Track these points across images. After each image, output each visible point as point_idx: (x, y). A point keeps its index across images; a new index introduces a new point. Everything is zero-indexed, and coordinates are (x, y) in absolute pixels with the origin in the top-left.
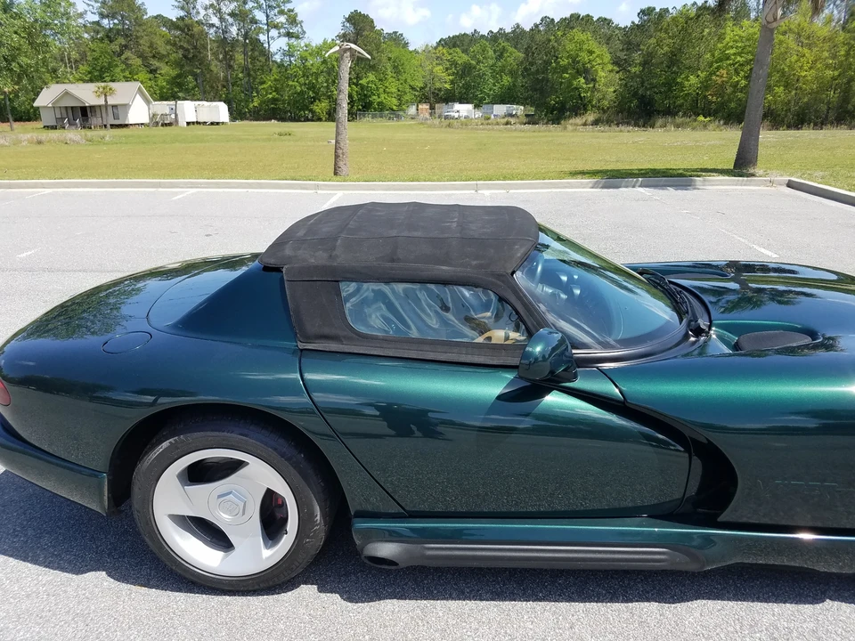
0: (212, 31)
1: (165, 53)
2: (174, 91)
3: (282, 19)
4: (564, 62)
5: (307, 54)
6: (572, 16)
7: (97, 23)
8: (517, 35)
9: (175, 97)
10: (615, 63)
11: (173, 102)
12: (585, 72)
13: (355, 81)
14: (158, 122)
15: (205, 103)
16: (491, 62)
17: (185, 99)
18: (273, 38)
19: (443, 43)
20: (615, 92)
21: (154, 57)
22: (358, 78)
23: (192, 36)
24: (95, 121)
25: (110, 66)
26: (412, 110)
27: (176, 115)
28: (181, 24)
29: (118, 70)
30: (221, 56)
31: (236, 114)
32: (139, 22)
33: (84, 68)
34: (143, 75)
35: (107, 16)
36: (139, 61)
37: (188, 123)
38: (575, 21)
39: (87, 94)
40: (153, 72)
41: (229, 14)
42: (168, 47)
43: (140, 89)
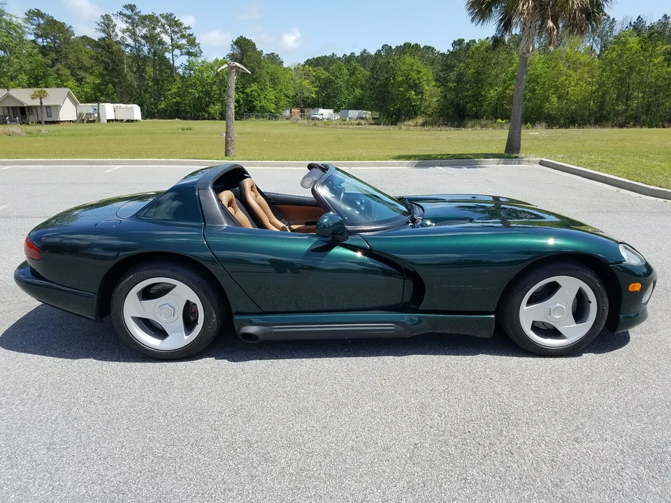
0: (128, 50)
1: (89, 66)
2: (96, 96)
3: (184, 41)
4: (400, 79)
5: (203, 68)
6: (405, 44)
7: (34, 41)
8: (364, 58)
9: (97, 100)
10: (437, 80)
11: (96, 104)
12: (415, 86)
13: (241, 90)
14: (81, 119)
15: (121, 105)
16: (346, 78)
17: (105, 102)
18: (176, 56)
19: (309, 62)
20: (437, 101)
21: (80, 68)
22: (244, 88)
23: (112, 53)
24: (31, 118)
25: (45, 76)
26: (287, 113)
27: (99, 114)
28: (102, 43)
29: (50, 79)
30: (135, 69)
31: (146, 115)
32: (67, 41)
34: (72, 83)
35: (41, 36)
36: (68, 72)
37: (108, 121)
38: (407, 49)
39: (25, 96)
40: (80, 80)
41: (142, 37)
42: (92, 61)
43: (69, 93)
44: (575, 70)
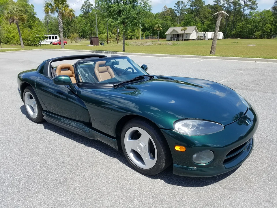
0: (224, 9)
1: (208, 17)
2: (208, 29)
3: (250, 3)
5: (256, 15)
7: (190, 8)
11: (205, 33)
13: (274, 24)
14: (199, 39)
18: (245, 10)
21: (204, 18)
24: (180, 38)
25: (190, 21)
27: (205, 37)
28: (215, 7)
29: (192, 23)
31: (226, 36)
32: (202, 7)
33: (183, 22)
34: (200, 24)
35: (193, 6)
36: (199, 20)
37: (208, 39)
39: (179, 30)
40: (203, 23)
41: (231, 3)
42: (209, 15)
43: (195, 28)
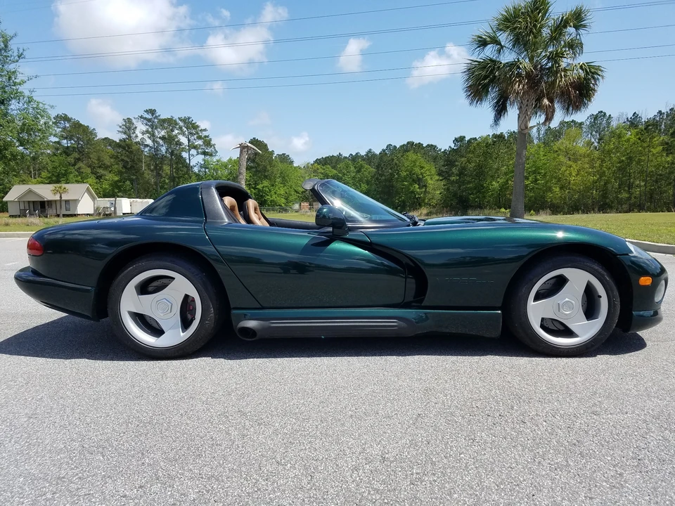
0: (147, 149)
1: (109, 164)
2: (115, 191)
3: (200, 142)
4: (404, 174)
5: (217, 167)
6: (408, 143)
7: (58, 143)
8: (370, 157)
9: (114, 195)
10: (439, 174)
11: (114, 199)
12: (419, 181)
13: (253, 186)
14: (101, 213)
15: (138, 199)
16: (353, 175)
17: (122, 197)
18: (193, 155)
19: (318, 161)
20: (440, 194)
21: (100, 167)
22: (256, 184)
23: (131, 152)
24: (50, 211)
25: (66, 174)
26: (296, 206)
27: (115, 208)
28: (123, 144)
29: (71, 176)
30: (152, 167)
32: (89, 142)
33: (44, 174)
34: (92, 180)
35: (66, 138)
36: (89, 170)
37: (124, 214)
38: (411, 147)
39: (46, 192)
40: (99, 177)
41: (160, 138)
42: (112, 160)
43: (88, 189)
44: (575, 161)
